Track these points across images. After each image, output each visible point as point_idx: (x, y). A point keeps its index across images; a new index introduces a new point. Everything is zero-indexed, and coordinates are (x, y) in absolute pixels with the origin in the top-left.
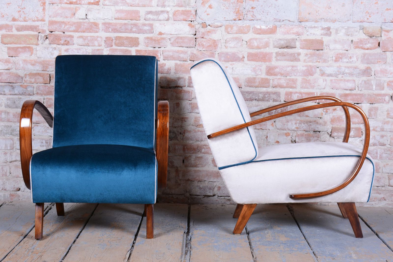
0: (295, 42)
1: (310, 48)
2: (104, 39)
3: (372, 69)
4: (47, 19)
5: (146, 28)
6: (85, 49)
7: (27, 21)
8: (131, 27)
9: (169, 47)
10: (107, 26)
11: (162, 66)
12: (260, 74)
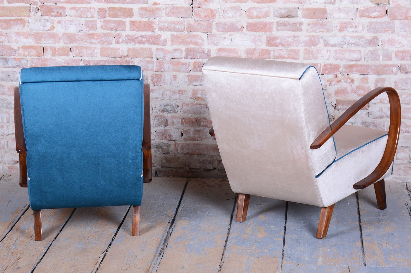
0: (297, 12)
1: (312, 18)
2: (97, 10)
3: (379, 39)
6: (78, 21)
9: (165, 18)
11: (158, 37)
12: (260, 45)
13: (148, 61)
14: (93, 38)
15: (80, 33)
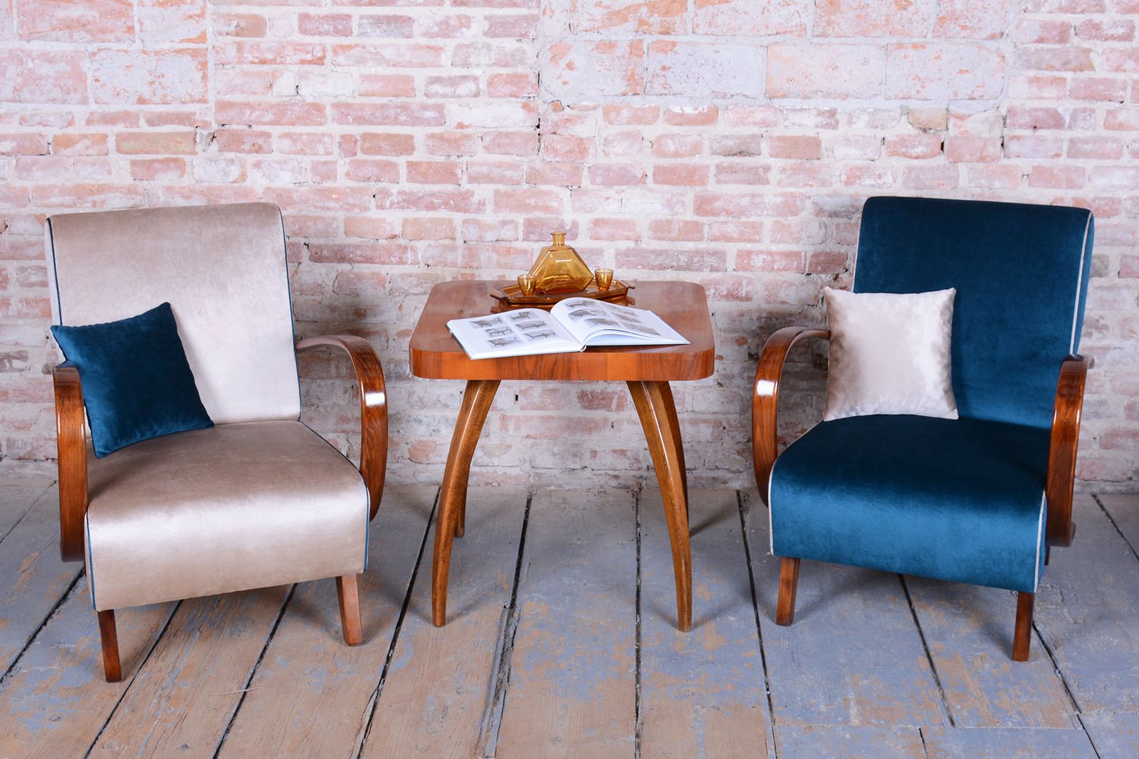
0: (759, 144)
1: (790, 156)
2: (338, 140)
4: (212, 98)
5: (429, 114)
6: (298, 162)
7: (169, 104)
8: (396, 111)
9: (481, 156)
10: (343, 110)
11: (466, 196)
12: (680, 213)
13: (446, 247)
14: (329, 198)
15: (302, 188)
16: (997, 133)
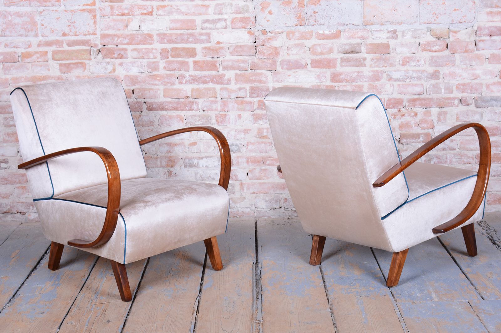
0: (361, 47)
1: (376, 53)
2: (160, 51)
3: (440, 72)
4: (99, 32)
5: (203, 38)
6: (140, 62)
7: (78, 36)
8: (187, 37)
9: (228, 57)
10: (162, 37)
11: (222, 77)
12: (324, 82)
13: (212, 101)
14: (156, 79)
15: (142, 75)
16: (473, 39)
